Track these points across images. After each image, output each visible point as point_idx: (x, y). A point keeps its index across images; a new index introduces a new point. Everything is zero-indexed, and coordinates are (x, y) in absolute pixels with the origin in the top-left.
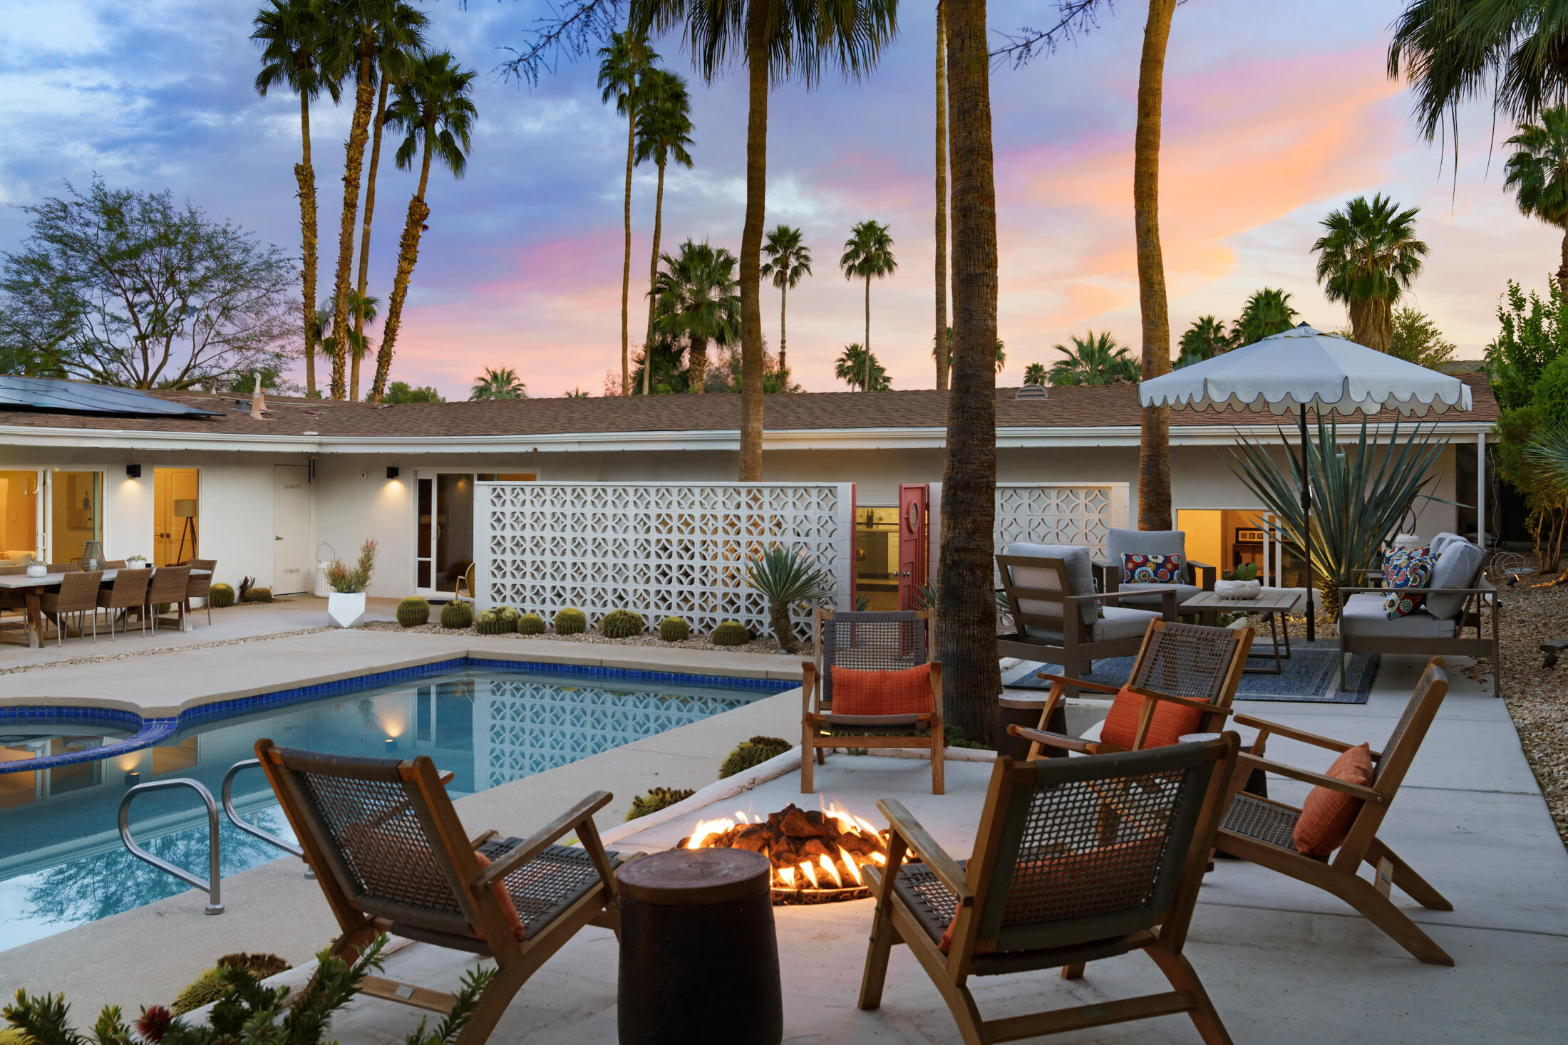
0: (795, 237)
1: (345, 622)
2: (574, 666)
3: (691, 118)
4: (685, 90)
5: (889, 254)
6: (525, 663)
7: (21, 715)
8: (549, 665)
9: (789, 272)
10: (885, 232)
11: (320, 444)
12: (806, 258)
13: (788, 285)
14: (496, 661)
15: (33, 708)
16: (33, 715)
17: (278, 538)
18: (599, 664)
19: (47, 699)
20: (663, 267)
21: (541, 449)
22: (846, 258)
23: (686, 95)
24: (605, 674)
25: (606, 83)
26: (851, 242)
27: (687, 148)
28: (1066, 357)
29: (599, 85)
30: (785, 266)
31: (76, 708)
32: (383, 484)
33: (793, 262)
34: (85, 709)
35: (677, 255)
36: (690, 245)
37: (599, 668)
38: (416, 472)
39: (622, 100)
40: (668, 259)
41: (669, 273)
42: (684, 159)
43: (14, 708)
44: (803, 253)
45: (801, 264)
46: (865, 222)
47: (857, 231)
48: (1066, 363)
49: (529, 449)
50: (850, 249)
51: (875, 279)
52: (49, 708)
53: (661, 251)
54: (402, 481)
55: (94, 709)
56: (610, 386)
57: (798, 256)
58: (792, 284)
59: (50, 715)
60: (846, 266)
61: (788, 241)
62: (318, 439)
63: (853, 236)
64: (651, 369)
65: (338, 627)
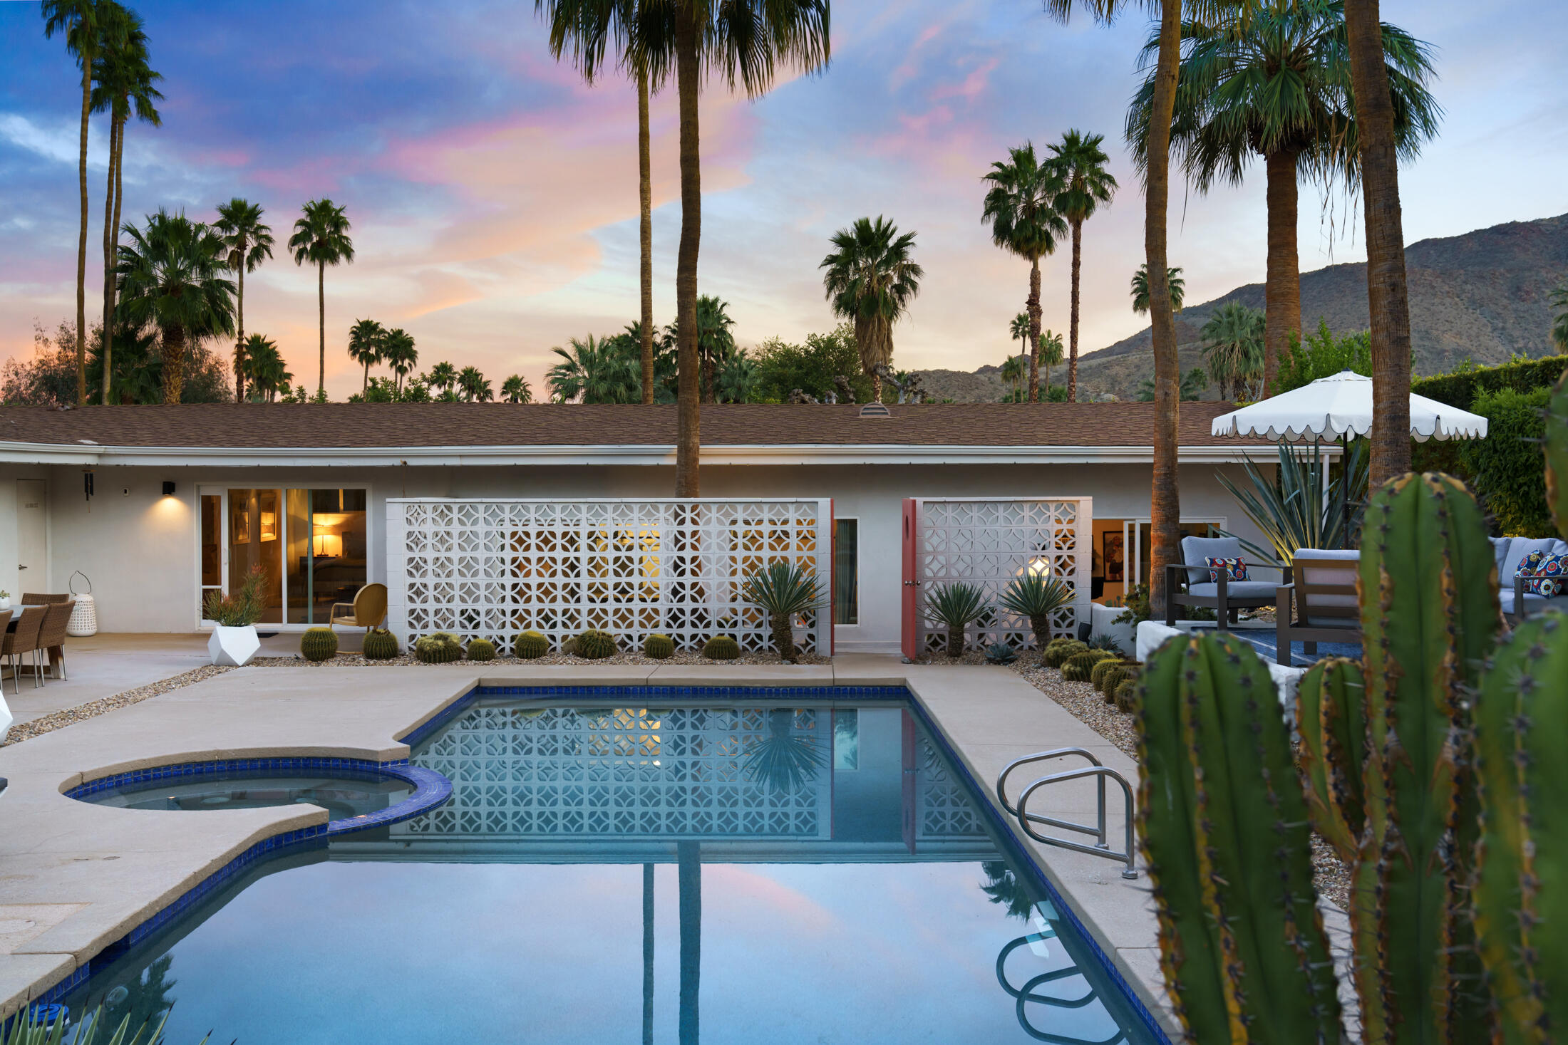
0: (254, 214)
1: (240, 661)
2: (612, 687)
3: (152, 66)
4: (143, 31)
5: (346, 238)
6: (551, 688)
7: (187, 773)
8: (582, 688)
9: (247, 253)
10: (342, 214)
11: (100, 455)
12: (269, 239)
13: (245, 269)
14: (514, 688)
15: (201, 764)
16: (200, 772)
17: (21, 568)
18: (645, 683)
19: (218, 752)
20: (125, 240)
21: (412, 462)
22: (295, 240)
23: (144, 37)
24: (650, 693)
25: (53, 12)
26: (301, 223)
27: (156, 104)
28: (562, 361)
29: (44, 14)
30: (243, 246)
31: (252, 760)
33: (251, 243)
34: (265, 760)
35: (143, 227)
36: (162, 218)
37: (642, 688)
38: (198, 487)
39: (73, 40)
40: (135, 233)
41: (135, 249)
42: (149, 114)
43: (179, 766)
44: (264, 232)
45: (260, 245)
46: (319, 201)
47: (308, 210)
48: (568, 368)
49: (397, 462)
50: (299, 230)
51: (328, 268)
52: (219, 762)
53: (123, 221)
54: (181, 497)
55: (277, 759)
57: (258, 237)
58: (251, 266)
59: (221, 771)
60: (296, 248)
61: (246, 218)
62: (101, 449)
63: (303, 216)
64: (113, 361)
65: (233, 665)
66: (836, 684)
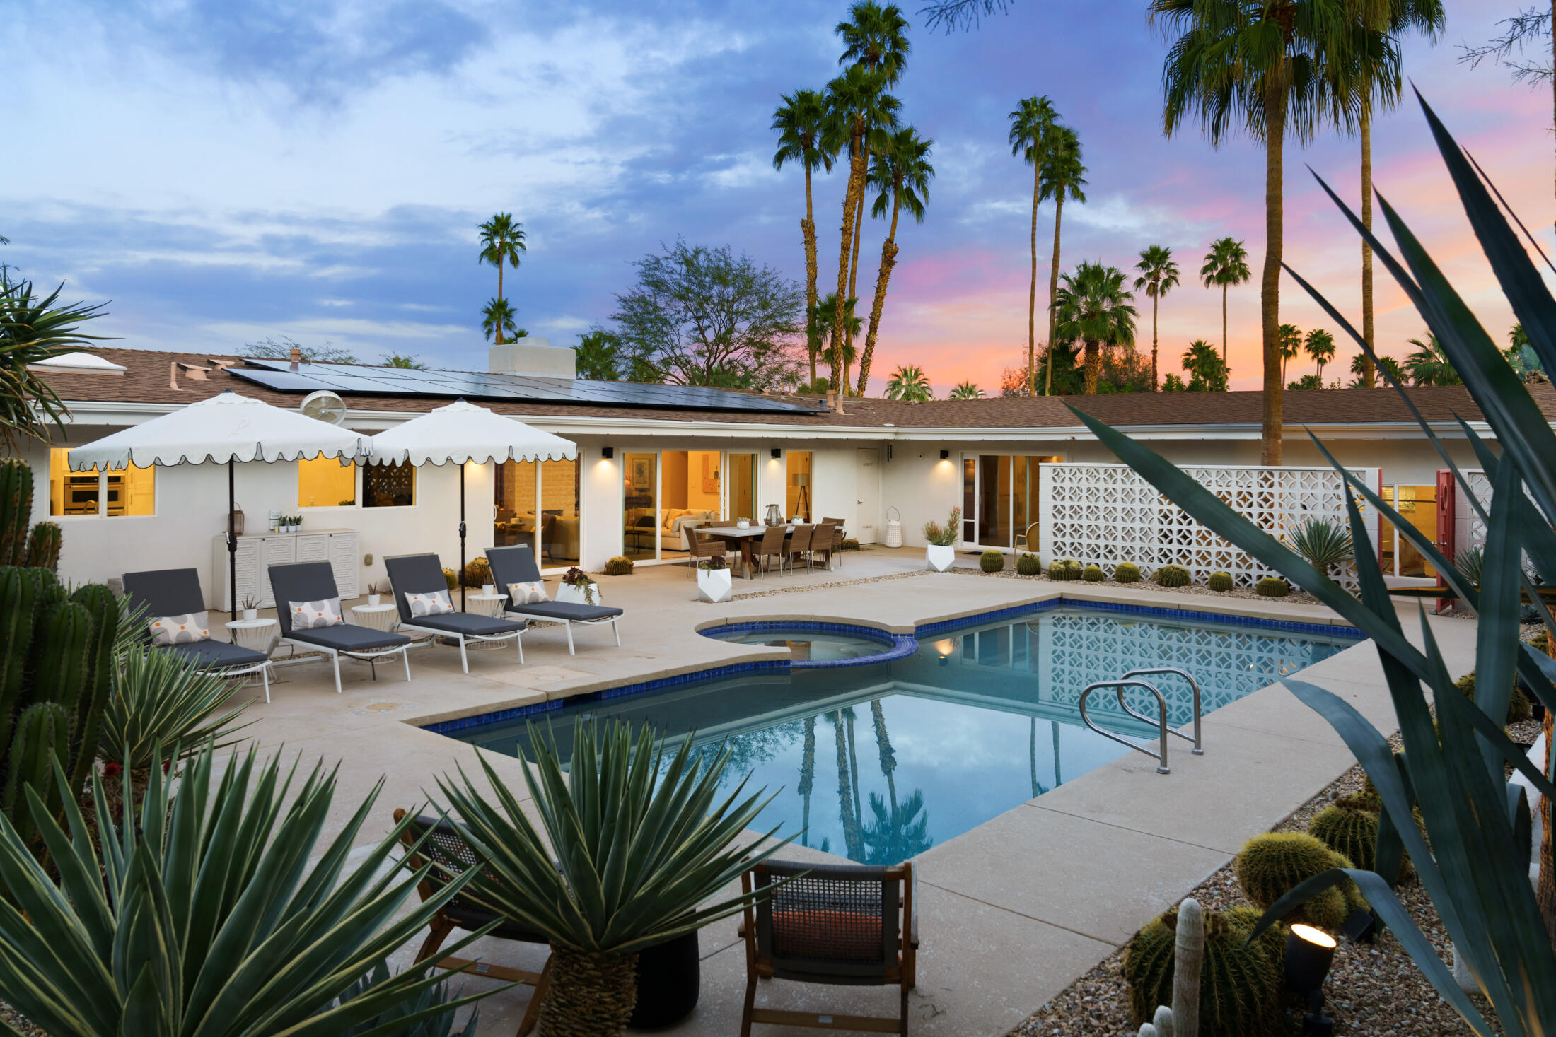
0: (1165, 255)
1: (941, 567)
2: (1154, 608)
3: (1083, 163)
4: (1078, 140)
5: (1244, 265)
6: (1111, 604)
7: (796, 627)
8: (1132, 606)
9: (1160, 284)
10: (1241, 247)
11: (896, 433)
12: (1175, 271)
13: (1159, 295)
14: (1085, 602)
15: (804, 622)
16: (803, 627)
17: (859, 503)
18: (1176, 607)
19: (813, 617)
20: (1062, 284)
21: (1078, 437)
22: (1205, 270)
23: (1078, 144)
25: (1016, 139)
26: (1209, 257)
27: (1082, 188)
28: (1417, 349)
29: (1011, 142)
30: (1157, 279)
31: (832, 624)
32: (936, 462)
33: (1164, 275)
34: (839, 625)
35: (1074, 274)
36: (1085, 266)
37: (1176, 611)
38: (962, 454)
39: (1029, 154)
40: (1067, 279)
41: (1068, 289)
42: (1079, 196)
43: (791, 622)
44: (1172, 267)
45: (1170, 277)
46: (1223, 239)
47: (1216, 247)
48: (1422, 356)
49: (1068, 437)
50: (1208, 262)
51: (1231, 288)
52: (814, 623)
53: (1061, 271)
54: (953, 462)
55: (846, 625)
56: (1008, 380)
57: (1167, 269)
58: (1163, 293)
59: (815, 628)
60: (1205, 276)
61: (1160, 258)
62: (895, 430)
63: (1212, 251)
64: (1053, 367)
65: (936, 571)
66: (1334, 623)
